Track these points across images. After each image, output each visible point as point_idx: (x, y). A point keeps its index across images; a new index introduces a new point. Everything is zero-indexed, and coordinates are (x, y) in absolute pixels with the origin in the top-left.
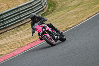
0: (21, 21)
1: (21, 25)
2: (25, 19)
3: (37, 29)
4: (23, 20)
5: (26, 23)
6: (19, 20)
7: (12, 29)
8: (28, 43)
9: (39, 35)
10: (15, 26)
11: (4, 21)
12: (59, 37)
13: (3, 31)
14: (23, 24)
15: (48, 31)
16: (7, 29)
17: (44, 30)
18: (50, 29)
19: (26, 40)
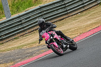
0: (83, 7)
1: (83, 11)
2: (88, 5)
3: (44, 37)
4: (86, 6)
5: (89, 8)
6: (81, 6)
7: (75, 15)
8: (90, 29)
9: (46, 43)
10: (77, 12)
11: (66, 7)
13: (65, 17)
14: (85, 10)
16: (69, 15)
17: (52, 38)
18: (58, 37)
19: (88, 26)
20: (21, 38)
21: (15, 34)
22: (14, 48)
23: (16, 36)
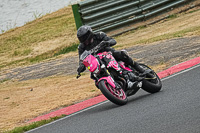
3: (87, 65)
9: (92, 77)
12: (140, 84)
15: (112, 70)
17: (103, 66)
18: (118, 66)
20: (181, 17)
21: (170, 8)
22: (167, 37)
23: (172, 13)
